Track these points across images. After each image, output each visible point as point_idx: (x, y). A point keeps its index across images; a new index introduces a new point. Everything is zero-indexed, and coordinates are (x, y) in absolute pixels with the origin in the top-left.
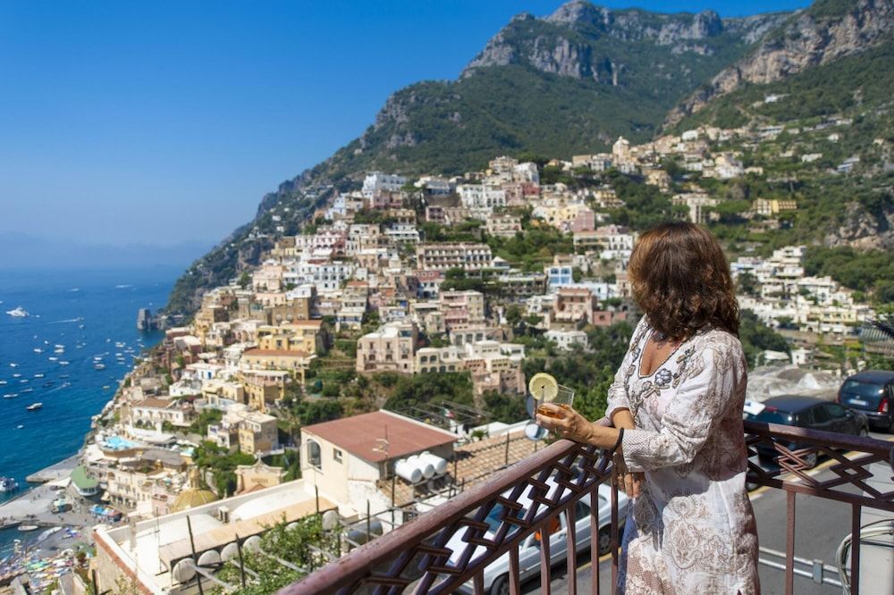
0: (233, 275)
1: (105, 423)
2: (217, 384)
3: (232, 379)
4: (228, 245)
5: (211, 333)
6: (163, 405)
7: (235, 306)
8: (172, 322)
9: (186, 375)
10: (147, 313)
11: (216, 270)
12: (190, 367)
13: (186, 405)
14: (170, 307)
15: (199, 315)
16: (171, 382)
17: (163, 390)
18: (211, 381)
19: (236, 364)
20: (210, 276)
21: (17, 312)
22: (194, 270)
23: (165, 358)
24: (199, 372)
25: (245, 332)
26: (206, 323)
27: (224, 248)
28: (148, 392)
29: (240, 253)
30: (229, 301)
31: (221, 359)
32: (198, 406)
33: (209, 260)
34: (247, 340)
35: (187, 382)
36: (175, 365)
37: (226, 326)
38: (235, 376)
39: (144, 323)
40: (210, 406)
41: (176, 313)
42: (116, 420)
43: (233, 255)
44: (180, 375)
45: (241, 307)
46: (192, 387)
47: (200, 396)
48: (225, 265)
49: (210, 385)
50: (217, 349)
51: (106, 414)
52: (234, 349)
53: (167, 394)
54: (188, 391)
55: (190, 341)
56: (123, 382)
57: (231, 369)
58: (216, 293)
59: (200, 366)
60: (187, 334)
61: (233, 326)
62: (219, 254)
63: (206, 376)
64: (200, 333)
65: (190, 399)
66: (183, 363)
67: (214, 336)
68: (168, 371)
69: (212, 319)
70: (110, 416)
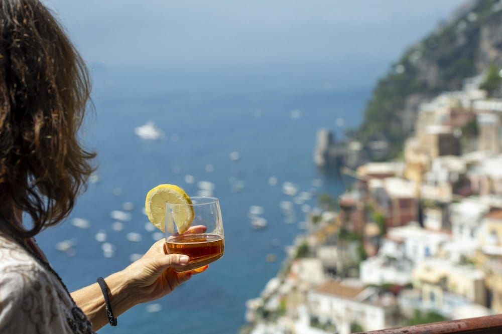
0: (470, 72)
1: (266, 315)
2: (440, 268)
3: (465, 261)
4: (463, 17)
5: (430, 176)
6: (351, 294)
7: (472, 129)
8: (368, 156)
9: (389, 248)
10: (331, 138)
11: (443, 63)
12: (397, 233)
13: (387, 300)
14: (364, 128)
15: (411, 145)
16: (364, 257)
17: (351, 270)
18: (432, 263)
19: (472, 234)
20: (431, 74)
21: (147, 132)
22: (405, 62)
23: (356, 216)
24: (410, 245)
25: (489, 179)
26: (422, 159)
27: (457, 22)
28: (330, 271)
29: (485, 32)
30: (462, 120)
31: (447, 224)
32: (406, 303)
33: (431, 44)
34: (492, 192)
35: (390, 261)
36: (372, 229)
37: (456, 164)
38: (471, 255)
39: (326, 155)
40: (426, 305)
41: (375, 139)
42: (281, 312)
43: (473, 35)
44: (378, 248)
45: (484, 132)
46: (400, 269)
47: (409, 286)
48: (458, 54)
49: (428, 269)
50: (442, 206)
51: (267, 300)
52: (469, 209)
53: (358, 276)
54: (391, 276)
55: (397, 189)
56: (292, 251)
57: (462, 243)
58: (441, 106)
59: (410, 233)
60: (390, 175)
61: (470, 166)
62: (447, 33)
63: (421, 251)
64: (414, 175)
65: (393, 290)
66: (385, 226)
67: (436, 183)
68: (359, 237)
69: (434, 150)
70: (273, 305)
